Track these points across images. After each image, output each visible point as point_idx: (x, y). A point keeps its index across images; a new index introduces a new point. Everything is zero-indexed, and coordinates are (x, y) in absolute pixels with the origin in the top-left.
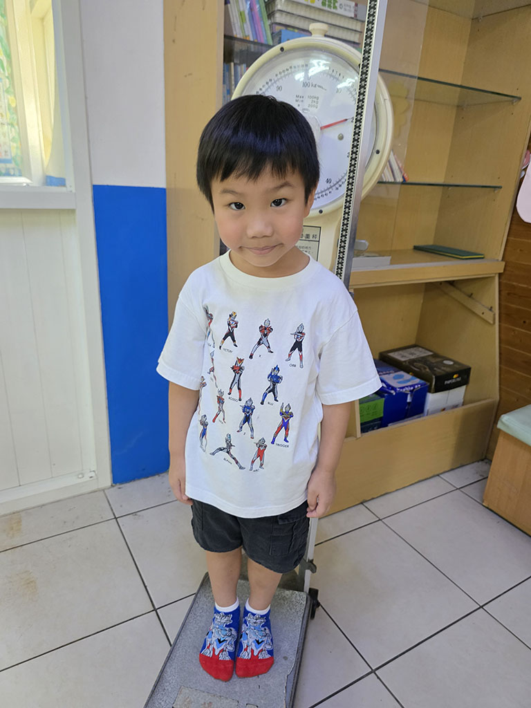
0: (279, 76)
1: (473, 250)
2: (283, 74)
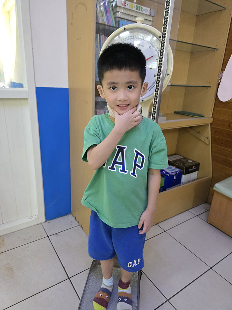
1: (199, 113)
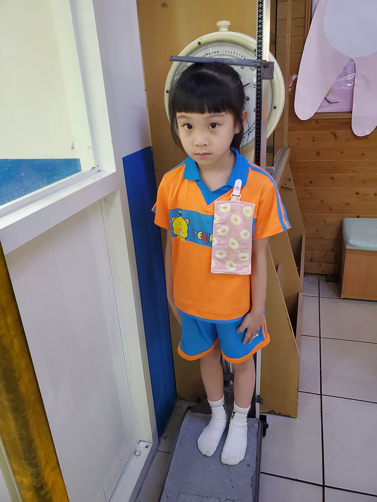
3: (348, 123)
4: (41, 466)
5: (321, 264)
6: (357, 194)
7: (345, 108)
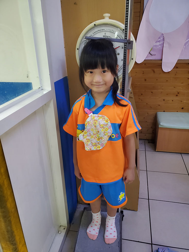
0: (94, 34)
2: (95, 33)
3: (160, 65)
4: (17, 245)
5: (146, 134)
6: (164, 100)
7: (159, 58)
